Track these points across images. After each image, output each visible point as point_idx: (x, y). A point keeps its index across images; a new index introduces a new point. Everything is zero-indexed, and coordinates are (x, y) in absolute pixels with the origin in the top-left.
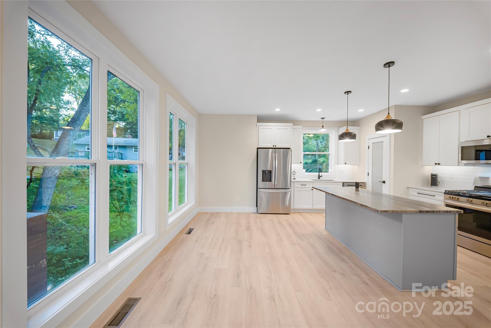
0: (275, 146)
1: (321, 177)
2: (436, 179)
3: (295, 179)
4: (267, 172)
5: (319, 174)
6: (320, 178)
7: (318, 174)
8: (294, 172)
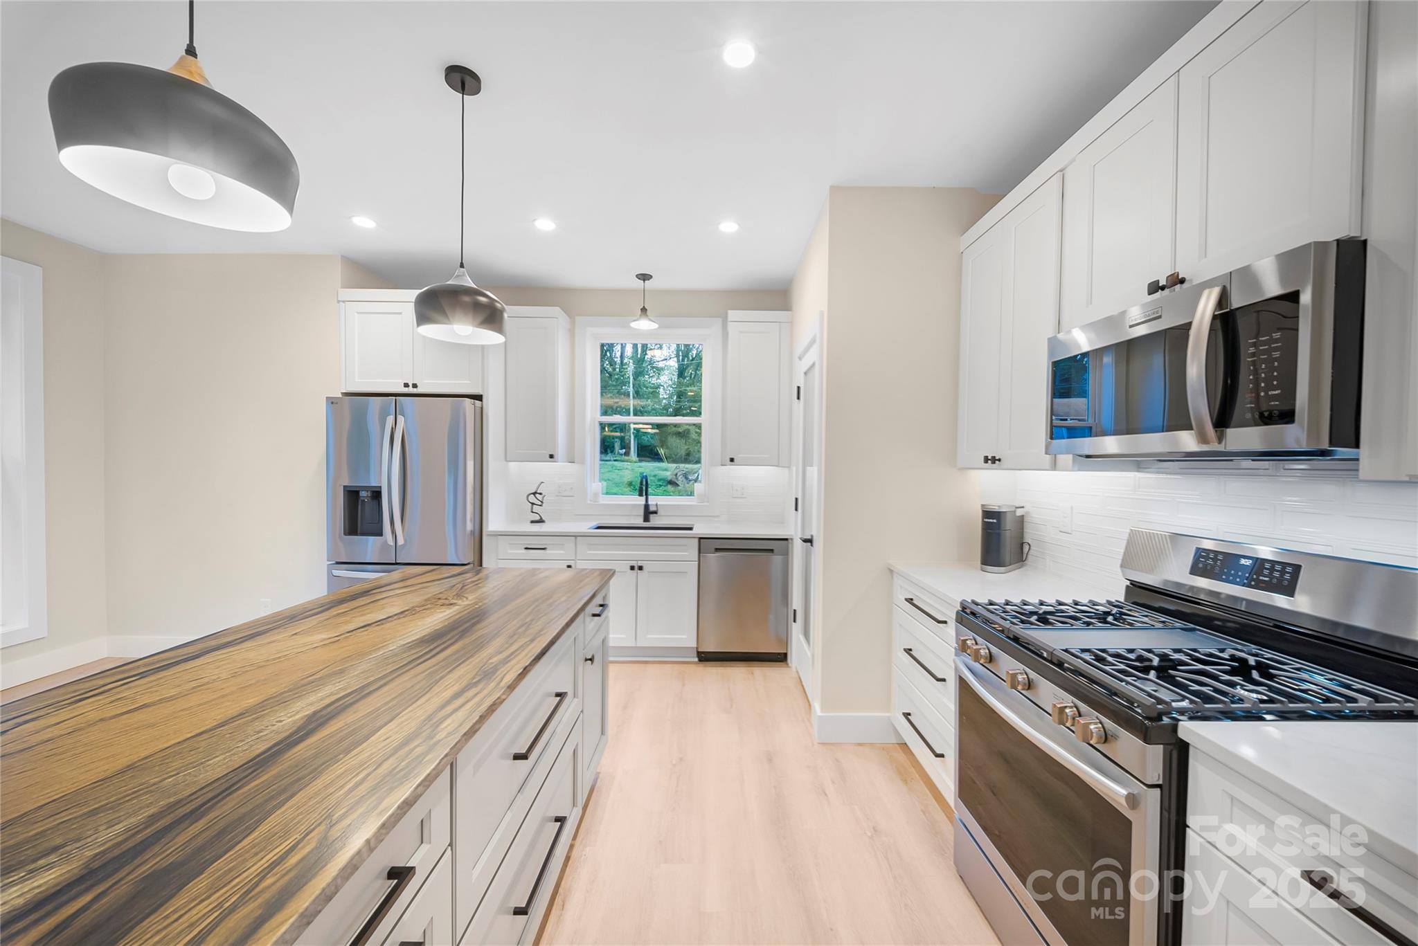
0: (415, 386)
1: (655, 512)
2: (999, 535)
3: (541, 521)
4: (363, 494)
5: (647, 500)
6: (652, 516)
7: (644, 503)
8: (534, 494)
